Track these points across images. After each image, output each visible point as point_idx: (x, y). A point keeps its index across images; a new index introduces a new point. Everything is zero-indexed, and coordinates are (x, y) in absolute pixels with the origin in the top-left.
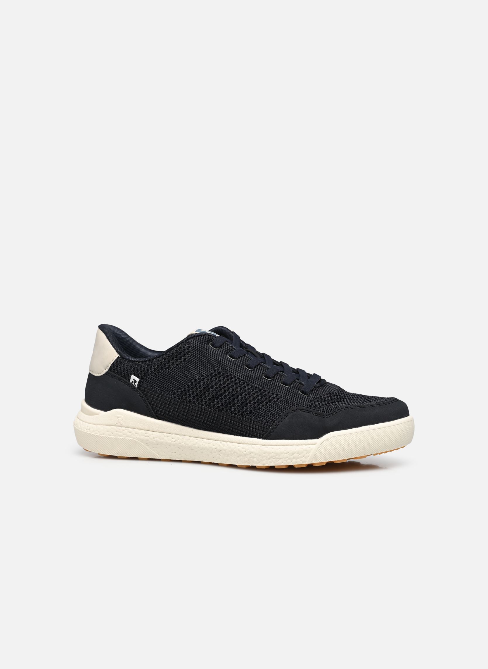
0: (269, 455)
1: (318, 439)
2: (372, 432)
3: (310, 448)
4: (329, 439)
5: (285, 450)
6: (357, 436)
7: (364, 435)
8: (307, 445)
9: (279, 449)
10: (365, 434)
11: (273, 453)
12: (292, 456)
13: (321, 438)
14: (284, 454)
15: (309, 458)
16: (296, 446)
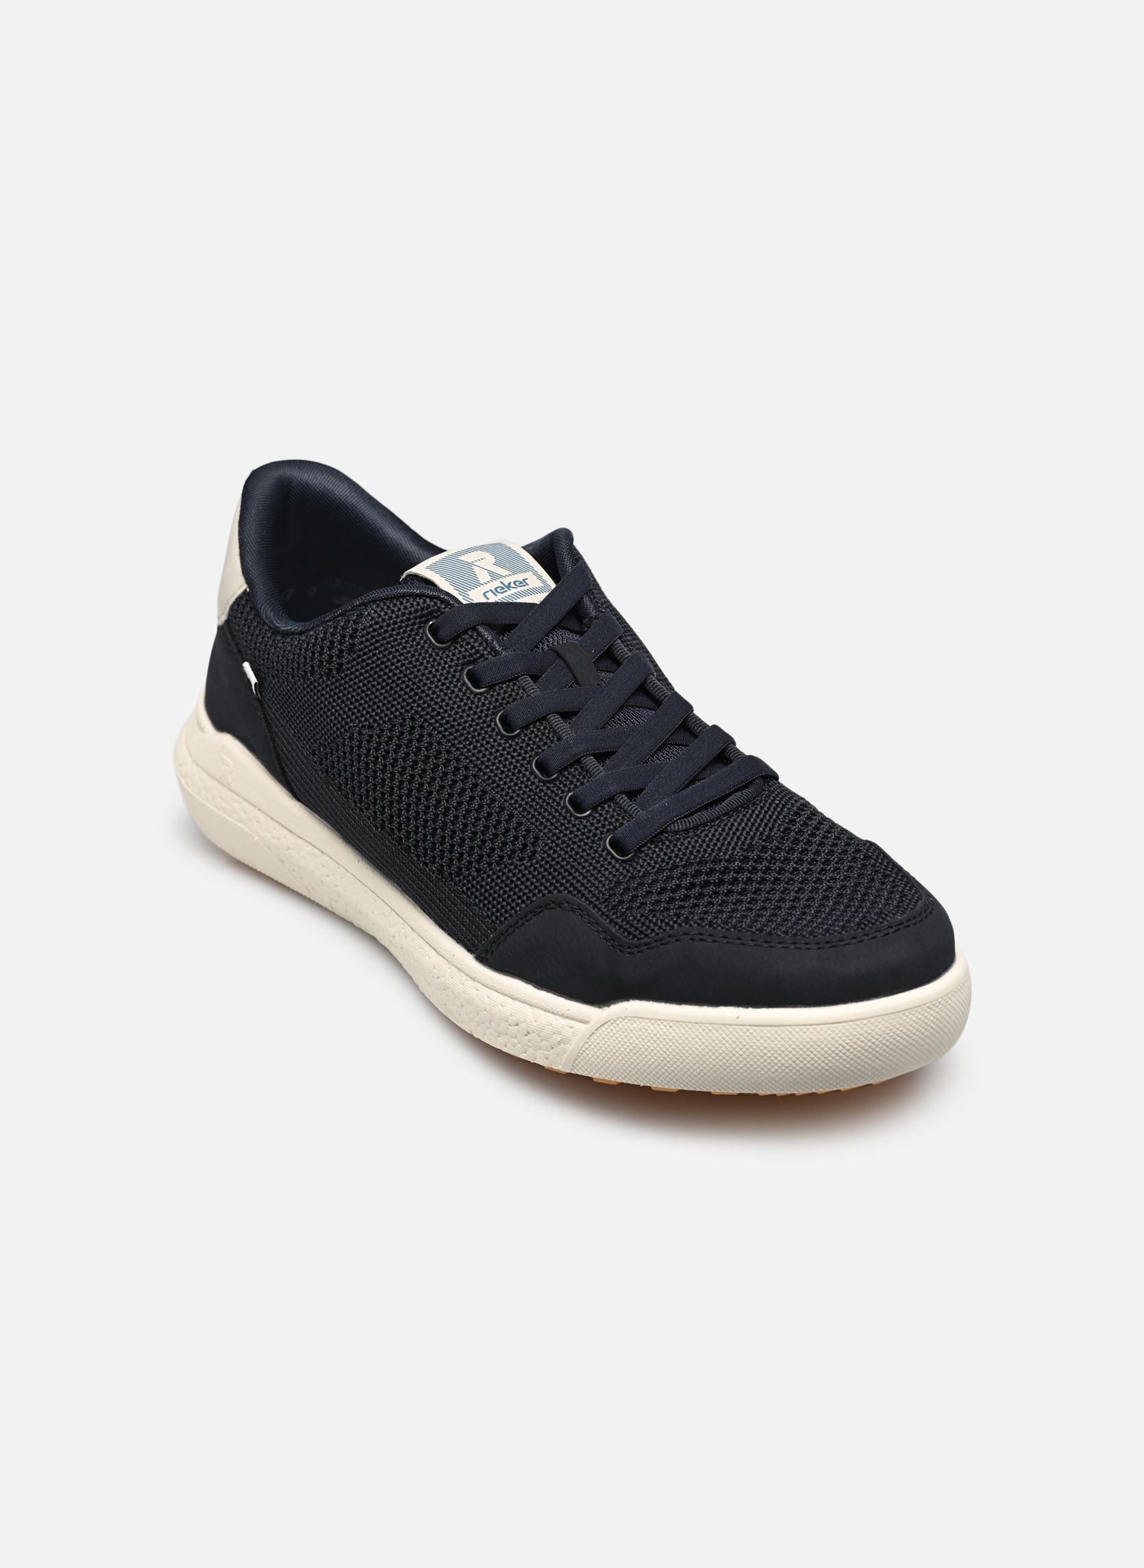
0: (478, 1014)
1: (600, 1007)
2: (745, 1033)
3: (571, 1030)
4: (620, 1019)
5: (511, 1015)
6: (697, 1033)
7: (717, 1035)
8: (567, 1017)
9: (501, 1005)
10: (721, 1032)
11: (485, 1010)
12: (526, 1037)
13: (606, 1008)
14: (510, 1025)
15: (565, 1056)
16: (540, 1011)
